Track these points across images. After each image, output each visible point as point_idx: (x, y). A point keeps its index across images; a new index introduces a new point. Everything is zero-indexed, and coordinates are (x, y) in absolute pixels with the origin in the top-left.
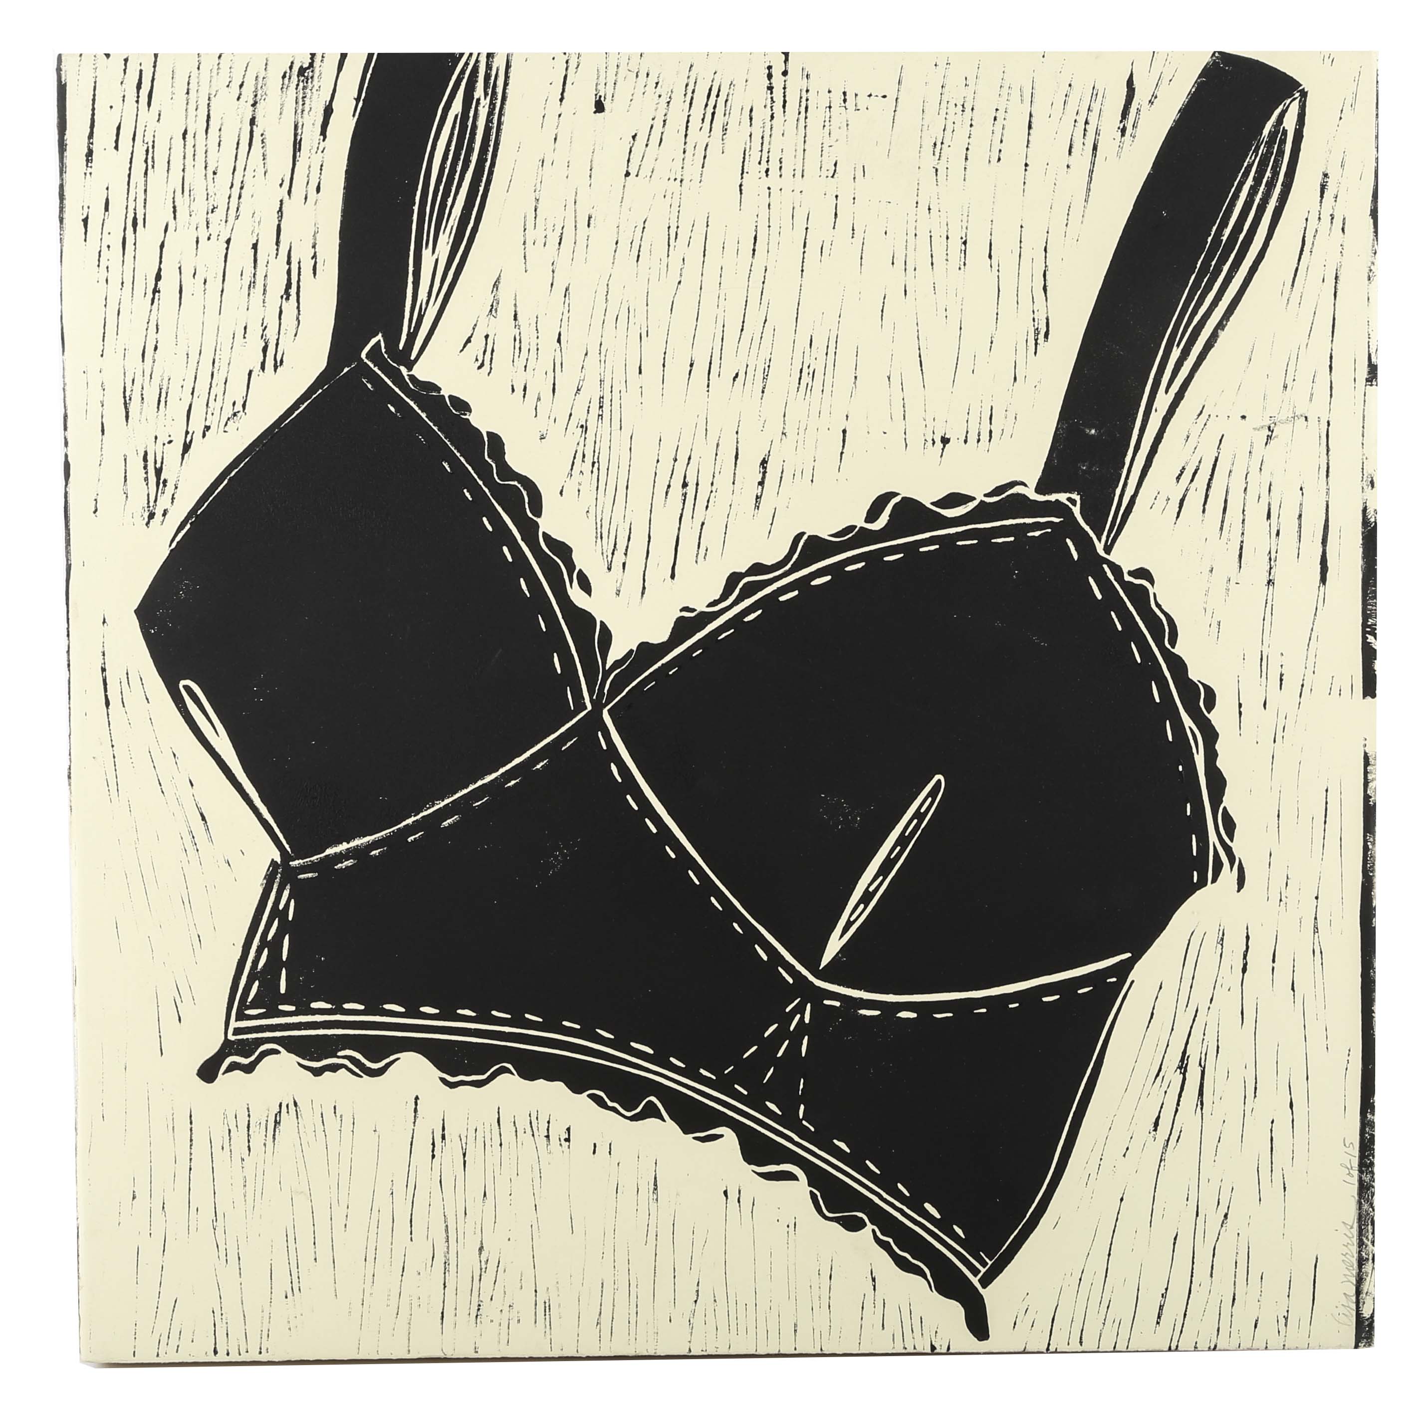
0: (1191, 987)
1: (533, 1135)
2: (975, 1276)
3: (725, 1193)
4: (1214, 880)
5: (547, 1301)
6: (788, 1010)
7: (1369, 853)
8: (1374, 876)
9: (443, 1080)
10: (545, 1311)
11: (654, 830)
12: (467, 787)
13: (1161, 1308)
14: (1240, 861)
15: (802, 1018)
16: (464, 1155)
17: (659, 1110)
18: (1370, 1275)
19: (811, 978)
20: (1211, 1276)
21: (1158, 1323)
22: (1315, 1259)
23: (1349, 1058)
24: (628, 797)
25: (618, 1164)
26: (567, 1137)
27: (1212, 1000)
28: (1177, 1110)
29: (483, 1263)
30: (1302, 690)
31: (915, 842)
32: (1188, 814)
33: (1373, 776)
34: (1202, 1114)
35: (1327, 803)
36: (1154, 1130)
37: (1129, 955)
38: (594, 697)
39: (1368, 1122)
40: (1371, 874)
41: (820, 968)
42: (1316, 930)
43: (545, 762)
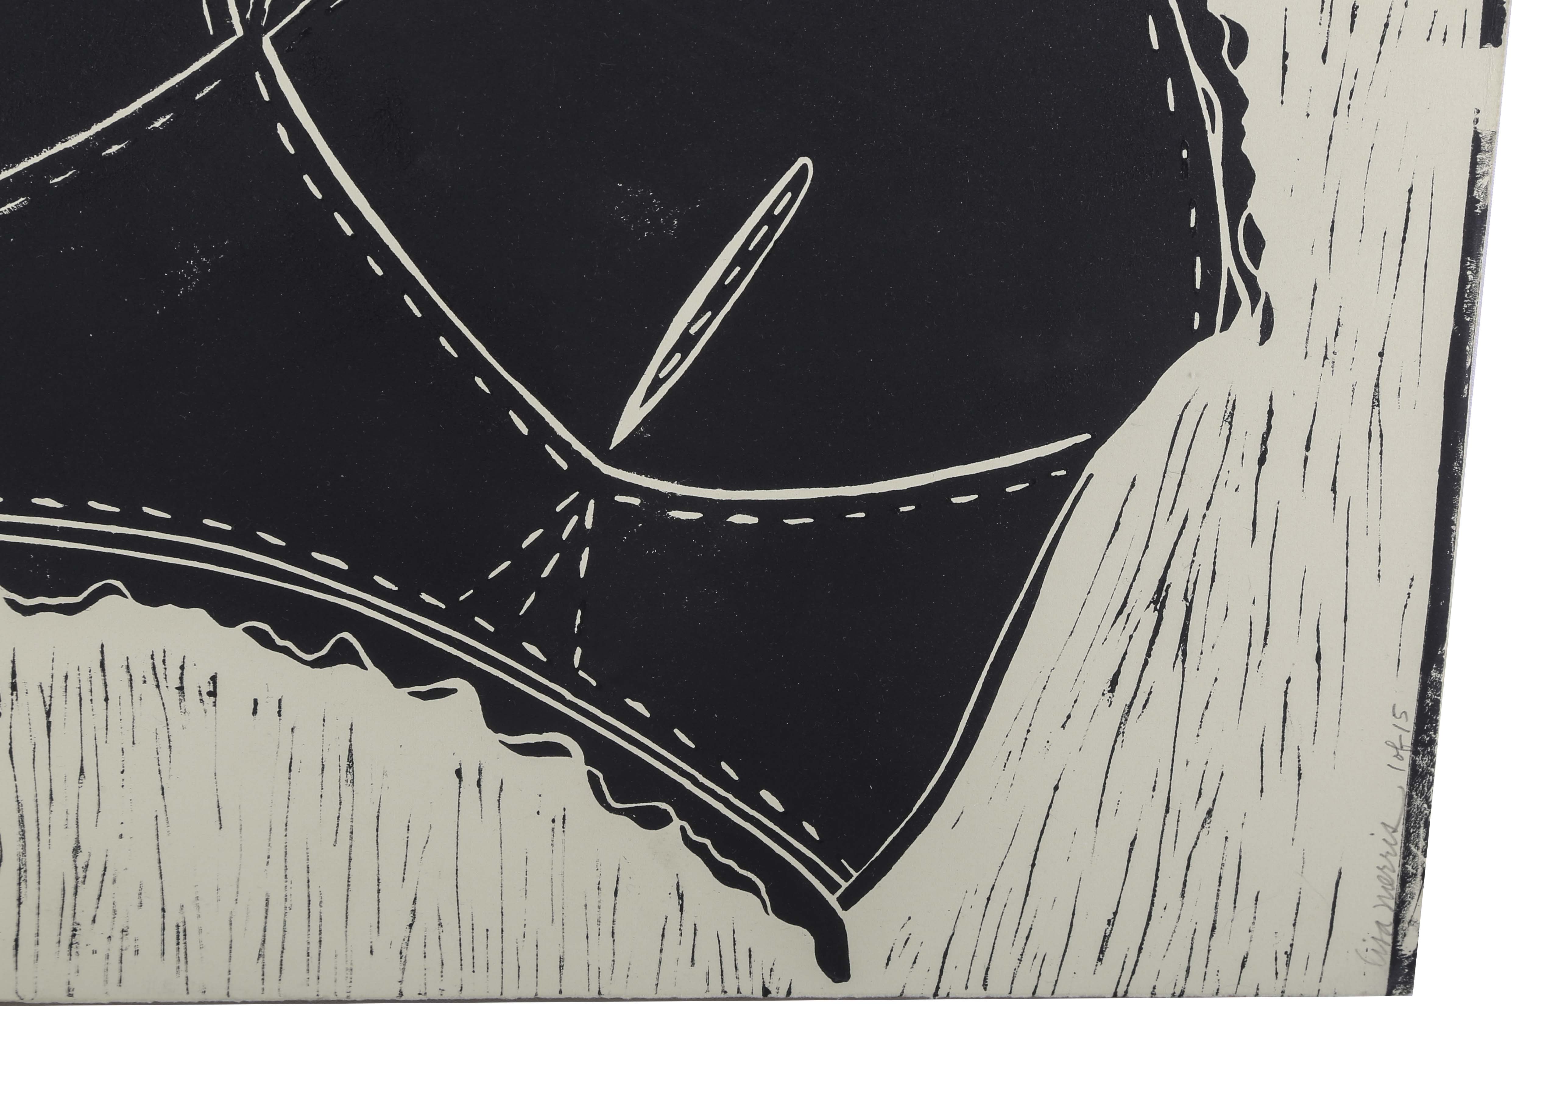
0: (1179, 485)
1: (158, 686)
2: (833, 893)
3: (458, 773)
4: (1225, 327)
5: (181, 924)
6: (559, 509)
7: (1469, 287)
8: (1471, 321)
9: (11, 603)
10: (178, 939)
11: (349, 232)
12: (38, 152)
13: (1106, 939)
14: (1267, 297)
15: (581, 521)
16: (48, 713)
17: (357, 652)
18: (1416, 897)
19: (596, 462)
20: (1183, 896)
21: (1100, 960)
22: (1337, 874)
23: (1410, 591)
24: (306, 178)
25: (292, 729)
26: (212, 689)
27: (1209, 504)
28: (1146, 663)
29: (80, 870)
30: (1385, 31)
31: (765, 259)
32: (1192, 225)
33: (1485, 169)
34: (1184, 668)
35: (1408, 210)
36: (1109, 692)
37: (1087, 436)
38: (248, 16)
39: (1432, 682)
40: (1468, 319)
41: (611, 448)
42: (1376, 402)
43: (168, 117)
